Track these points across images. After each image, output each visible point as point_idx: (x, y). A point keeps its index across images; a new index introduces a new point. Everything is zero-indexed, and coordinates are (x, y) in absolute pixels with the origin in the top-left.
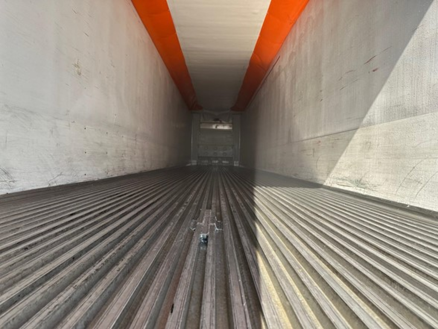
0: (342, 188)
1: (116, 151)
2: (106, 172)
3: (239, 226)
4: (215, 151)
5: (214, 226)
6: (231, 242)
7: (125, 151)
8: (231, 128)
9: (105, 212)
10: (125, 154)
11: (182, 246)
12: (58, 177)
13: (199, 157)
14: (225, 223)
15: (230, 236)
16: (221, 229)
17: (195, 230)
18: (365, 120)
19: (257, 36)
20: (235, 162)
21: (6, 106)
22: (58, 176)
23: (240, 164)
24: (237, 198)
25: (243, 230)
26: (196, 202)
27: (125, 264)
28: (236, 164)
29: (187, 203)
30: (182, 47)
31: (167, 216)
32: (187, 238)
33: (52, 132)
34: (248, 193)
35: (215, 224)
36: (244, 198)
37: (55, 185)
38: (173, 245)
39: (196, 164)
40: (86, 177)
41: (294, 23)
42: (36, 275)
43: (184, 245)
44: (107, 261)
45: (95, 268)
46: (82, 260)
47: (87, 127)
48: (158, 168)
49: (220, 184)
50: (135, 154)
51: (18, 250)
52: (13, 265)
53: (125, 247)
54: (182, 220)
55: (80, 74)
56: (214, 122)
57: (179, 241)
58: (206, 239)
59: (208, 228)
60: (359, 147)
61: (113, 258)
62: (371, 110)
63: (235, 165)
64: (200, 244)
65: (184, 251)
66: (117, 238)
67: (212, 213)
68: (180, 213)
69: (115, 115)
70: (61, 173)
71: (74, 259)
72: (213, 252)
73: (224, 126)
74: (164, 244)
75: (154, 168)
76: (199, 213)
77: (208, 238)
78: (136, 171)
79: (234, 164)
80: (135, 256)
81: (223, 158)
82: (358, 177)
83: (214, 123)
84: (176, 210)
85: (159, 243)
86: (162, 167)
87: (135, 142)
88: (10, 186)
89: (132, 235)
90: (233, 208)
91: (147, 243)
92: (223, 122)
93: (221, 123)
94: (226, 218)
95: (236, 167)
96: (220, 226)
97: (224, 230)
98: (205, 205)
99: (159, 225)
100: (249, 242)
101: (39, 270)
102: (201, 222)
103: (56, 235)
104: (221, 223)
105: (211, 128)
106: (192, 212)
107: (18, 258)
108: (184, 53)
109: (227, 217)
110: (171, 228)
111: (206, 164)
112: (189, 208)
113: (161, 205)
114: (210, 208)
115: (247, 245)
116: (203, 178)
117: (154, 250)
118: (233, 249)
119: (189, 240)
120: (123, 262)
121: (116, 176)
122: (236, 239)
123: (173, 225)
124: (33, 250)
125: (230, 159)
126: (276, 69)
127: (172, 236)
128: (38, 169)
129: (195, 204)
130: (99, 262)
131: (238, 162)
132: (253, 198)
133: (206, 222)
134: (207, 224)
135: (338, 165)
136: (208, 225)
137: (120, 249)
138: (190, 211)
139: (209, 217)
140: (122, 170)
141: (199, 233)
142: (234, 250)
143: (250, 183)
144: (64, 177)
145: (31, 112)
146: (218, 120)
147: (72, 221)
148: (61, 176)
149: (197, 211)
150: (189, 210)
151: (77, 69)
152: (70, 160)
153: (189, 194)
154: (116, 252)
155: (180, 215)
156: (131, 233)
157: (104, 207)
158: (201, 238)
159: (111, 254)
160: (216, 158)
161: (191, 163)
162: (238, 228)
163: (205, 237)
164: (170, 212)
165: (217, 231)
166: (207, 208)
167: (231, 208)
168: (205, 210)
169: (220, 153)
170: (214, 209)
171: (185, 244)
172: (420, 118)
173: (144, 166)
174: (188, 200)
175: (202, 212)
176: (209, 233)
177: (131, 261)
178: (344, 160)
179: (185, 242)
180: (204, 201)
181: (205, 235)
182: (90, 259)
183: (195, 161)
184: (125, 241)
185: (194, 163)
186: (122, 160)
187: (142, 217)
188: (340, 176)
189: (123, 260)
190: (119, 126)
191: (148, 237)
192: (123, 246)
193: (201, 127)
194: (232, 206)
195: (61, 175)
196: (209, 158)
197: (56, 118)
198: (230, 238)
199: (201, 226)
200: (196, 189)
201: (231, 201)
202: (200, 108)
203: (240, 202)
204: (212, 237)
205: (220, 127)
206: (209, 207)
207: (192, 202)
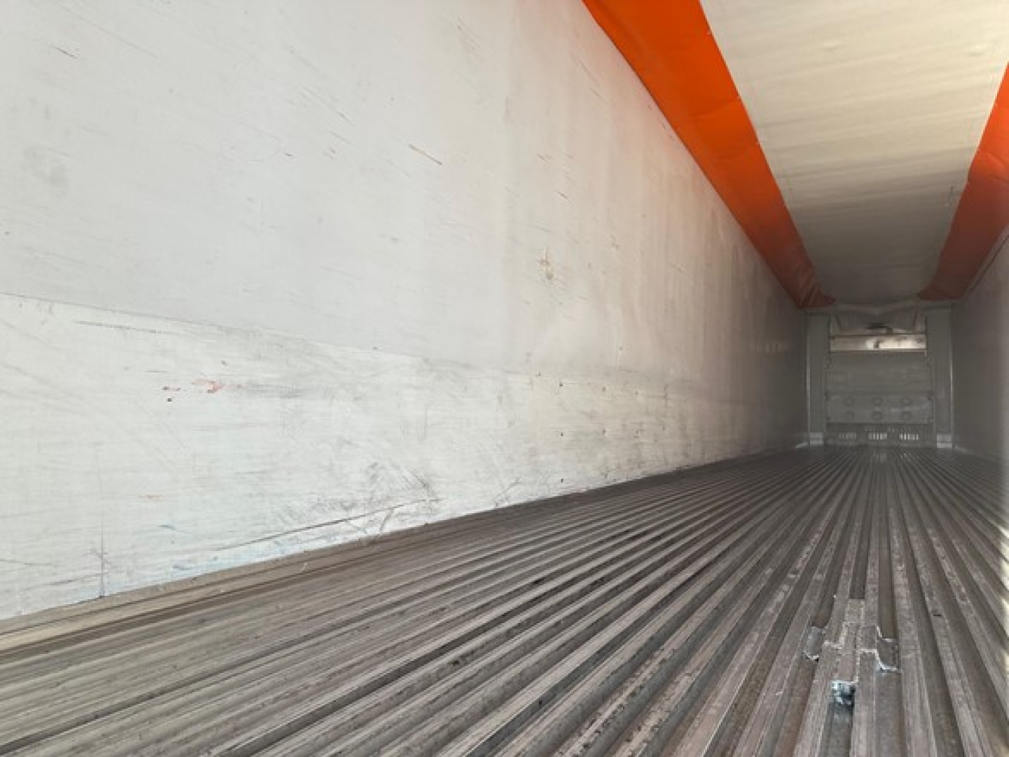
1: (624, 426)
2: (602, 474)
3: (950, 666)
4: (877, 409)
5: (873, 658)
6: (925, 722)
7: (641, 423)
8: (922, 346)
9: (602, 581)
10: (642, 430)
11: (784, 708)
12: (512, 489)
13: (829, 425)
14: (907, 652)
15: (922, 701)
16: (894, 669)
17: (817, 660)
19: (988, 107)
20: (939, 438)
21: (426, 361)
22: (512, 485)
23: (954, 443)
24: (947, 566)
25: (963, 685)
26: (821, 572)
27: (644, 741)
28: (944, 442)
29: (795, 572)
30: (774, 170)
31: (743, 610)
32: (795, 682)
33: (500, 399)
34: (982, 547)
35: (875, 651)
36: (968, 566)
37: (506, 504)
38: (759, 704)
39: (821, 442)
40: (564, 485)
42: (473, 737)
43: (787, 706)
44: (606, 724)
45: (582, 740)
46: (556, 715)
47: (564, 381)
48: (720, 458)
49: (892, 514)
50: (664, 429)
51: (443, 665)
52: (434, 701)
53: (646, 689)
54: (783, 625)
55: (550, 277)
56: (869, 331)
57: (772, 697)
58: (850, 696)
59: (854, 662)
61: (620, 718)
63: (939, 445)
64: (833, 707)
65: (787, 724)
66: (629, 662)
67: (868, 613)
68: (779, 605)
69: (621, 349)
70: (518, 479)
71: (542, 704)
72: (869, 745)
73: (899, 340)
74: (735, 694)
75: (709, 458)
76: (831, 606)
77: (856, 694)
78: (669, 468)
79: (936, 442)
80: (667, 720)
81: (901, 427)
83: (871, 336)
84: (767, 594)
85: (724, 692)
86: (729, 456)
87: (663, 402)
88: (430, 509)
89: (659, 659)
90: (934, 602)
91: (695, 686)
92: (896, 330)
93: (890, 334)
94: (910, 634)
95: (945, 451)
96: (893, 655)
97: (902, 671)
98: (846, 584)
99: (725, 636)
100: (981, 728)
101: (478, 724)
102: (836, 641)
103: (509, 635)
104: (893, 648)
105: (861, 348)
106: (809, 603)
107: (443, 686)
108: (781, 183)
109: (913, 632)
110: (754, 649)
111: (851, 444)
112: (801, 587)
113: (729, 573)
114: (862, 596)
115: (974, 739)
116: (843, 491)
117: (712, 711)
118: (929, 745)
119: (803, 690)
120: (640, 733)
121: (624, 480)
122: (941, 710)
123: (759, 640)
124: (468, 671)
125: (925, 429)
127: (757, 673)
128: (476, 473)
129: (818, 576)
130: (591, 724)
131: (949, 438)
132: (1000, 567)
133: (850, 643)
134: (851, 647)
136: (854, 653)
137: (633, 694)
138: (805, 601)
139: (858, 627)
140: (636, 466)
141: (830, 678)
142: (934, 747)
143: (988, 511)
144: (522, 488)
145: (467, 366)
146: (880, 327)
147: (538, 600)
148: (518, 486)
149: (823, 598)
150: (802, 595)
151: (544, 268)
152: (533, 453)
153: (804, 540)
154: (625, 703)
155: (776, 609)
156: (656, 654)
157: (600, 567)
158: (834, 691)
159: (614, 707)
160: (880, 428)
161: (808, 440)
162: (947, 673)
163: (847, 690)
164: (751, 598)
165: (882, 670)
166: (852, 597)
167: (927, 599)
168: (846, 601)
169: (893, 413)
170: (872, 600)
171: (792, 700)
173: (686, 455)
174: (800, 565)
175: (837, 606)
176: (856, 680)
177: (657, 733)
179: (791, 695)
180: (844, 571)
181: (847, 685)
182: (571, 712)
183: (820, 435)
184: (646, 673)
185: (816, 439)
186: (636, 446)
187: (684, 607)
189: (639, 729)
190: (630, 371)
191: (698, 669)
192: (641, 687)
193: (833, 349)
194: (931, 595)
195: (517, 483)
196: (859, 428)
197: (509, 372)
198: (922, 708)
199: (834, 653)
200: (823, 525)
201: (925, 576)
202: (829, 301)
203: (955, 580)
204: (868, 694)
205: (889, 345)
206: (858, 592)
207: (810, 569)
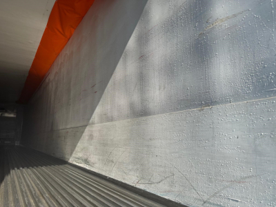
0: (77, 164)
8: (15, 116)
18: (91, 121)
19: (33, 57)
28: (17, 143)
41: (58, 55)
60: (87, 137)
62: (94, 115)
81: (5, 139)
82: (85, 157)
92: (8, 111)
95: (17, 146)
126: (47, 80)
135: (77, 148)
169: (4, 135)
172: (114, 123)
178: (80, 145)
188: (77, 156)
